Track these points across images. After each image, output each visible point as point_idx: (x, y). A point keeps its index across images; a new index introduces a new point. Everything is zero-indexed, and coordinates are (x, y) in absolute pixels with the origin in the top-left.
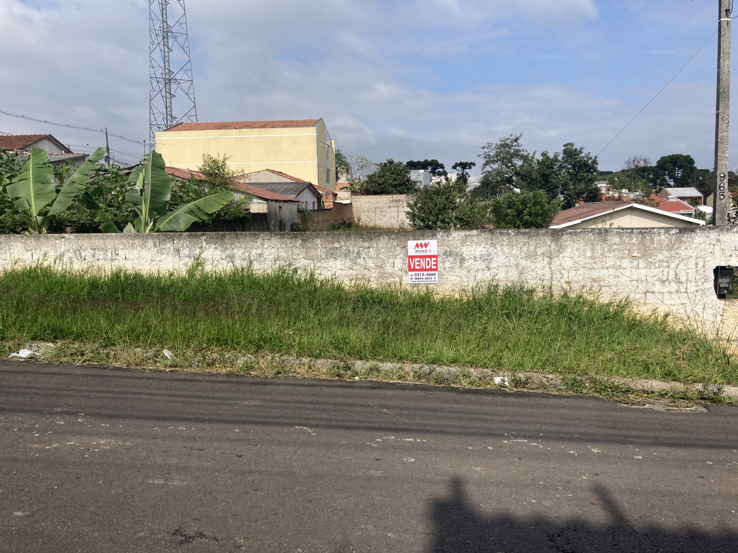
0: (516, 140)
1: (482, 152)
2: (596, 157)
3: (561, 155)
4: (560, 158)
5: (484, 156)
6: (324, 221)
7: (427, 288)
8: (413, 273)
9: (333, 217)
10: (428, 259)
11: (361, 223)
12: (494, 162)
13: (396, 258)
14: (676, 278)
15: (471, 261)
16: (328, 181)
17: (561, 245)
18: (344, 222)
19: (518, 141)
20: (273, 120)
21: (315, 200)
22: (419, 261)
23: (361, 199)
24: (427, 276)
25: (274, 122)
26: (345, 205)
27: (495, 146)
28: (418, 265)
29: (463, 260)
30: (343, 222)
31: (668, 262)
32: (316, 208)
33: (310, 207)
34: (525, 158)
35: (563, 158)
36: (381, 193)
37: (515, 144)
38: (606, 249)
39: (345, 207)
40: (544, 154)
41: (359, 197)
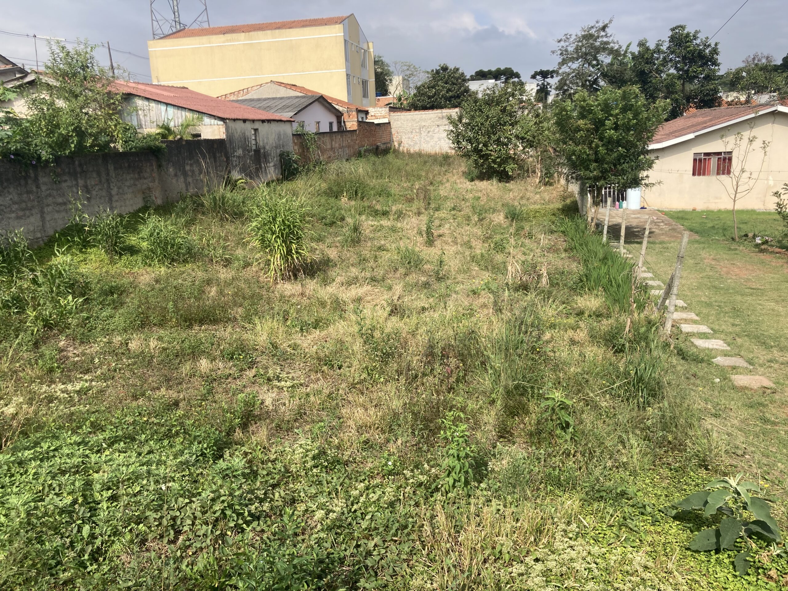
0: (604, 28)
1: (557, 46)
2: (716, 44)
3: (665, 44)
4: (664, 48)
5: (559, 52)
6: (341, 147)
9: (357, 142)
11: (401, 148)
12: (573, 60)
16: (365, 95)
18: (377, 148)
19: (607, 30)
20: (293, 20)
21: (334, 120)
23: (402, 117)
25: (294, 22)
26: (379, 125)
27: (575, 37)
30: (374, 147)
32: (335, 129)
33: (325, 128)
34: (615, 53)
35: (669, 48)
36: (432, 108)
37: (602, 33)
39: (378, 127)
40: (641, 44)
41: (399, 114)
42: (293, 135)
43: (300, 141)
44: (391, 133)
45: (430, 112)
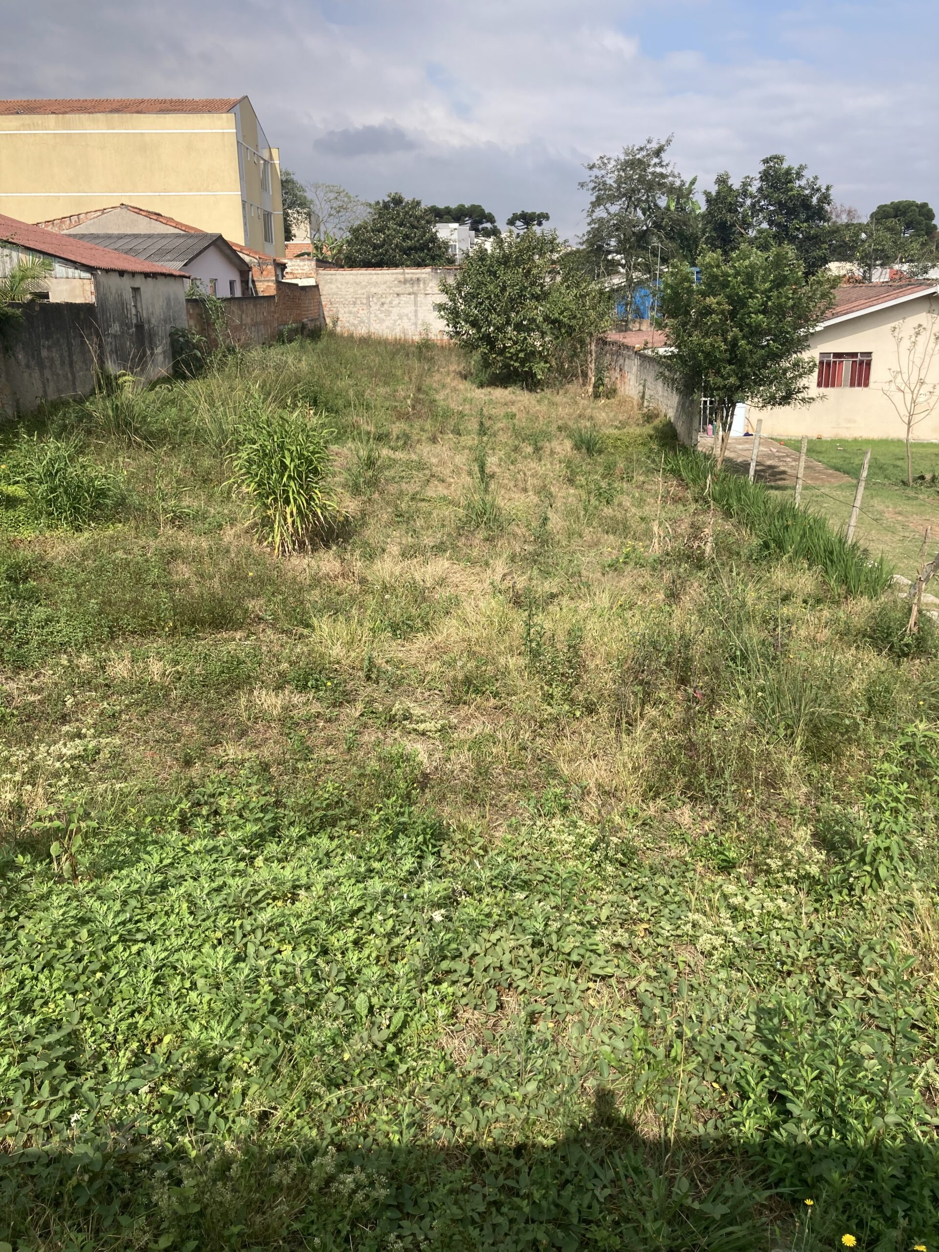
0: (658, 152)
1: (587, 176)
2: (828, 189)
3: (755, 182)
4: (753, 189)
5: (592, 185)
6: (255, 324)
9: (276, 316)
11: (338, 329)
12: (612, 199)
16: (268, 238)
18: (304, 327)
19: (662, 155)
20: (139, 97)
21: (236, 277)
23: (338, 277)
25: (143, 101)
26: (304, 288)
27: (615, 163)
30: (300, 325)
32: (238, 293)
33: (224, 292)
34: (675, 192)
35: (760, 190)
36: (380, 265)
37: (656, 160)
39: (303, 293)
40: (722, 181)
41: (332, 272)
42: (188, 301)
43: (197, 311)
44: (320, 303)
45: (378, 271)
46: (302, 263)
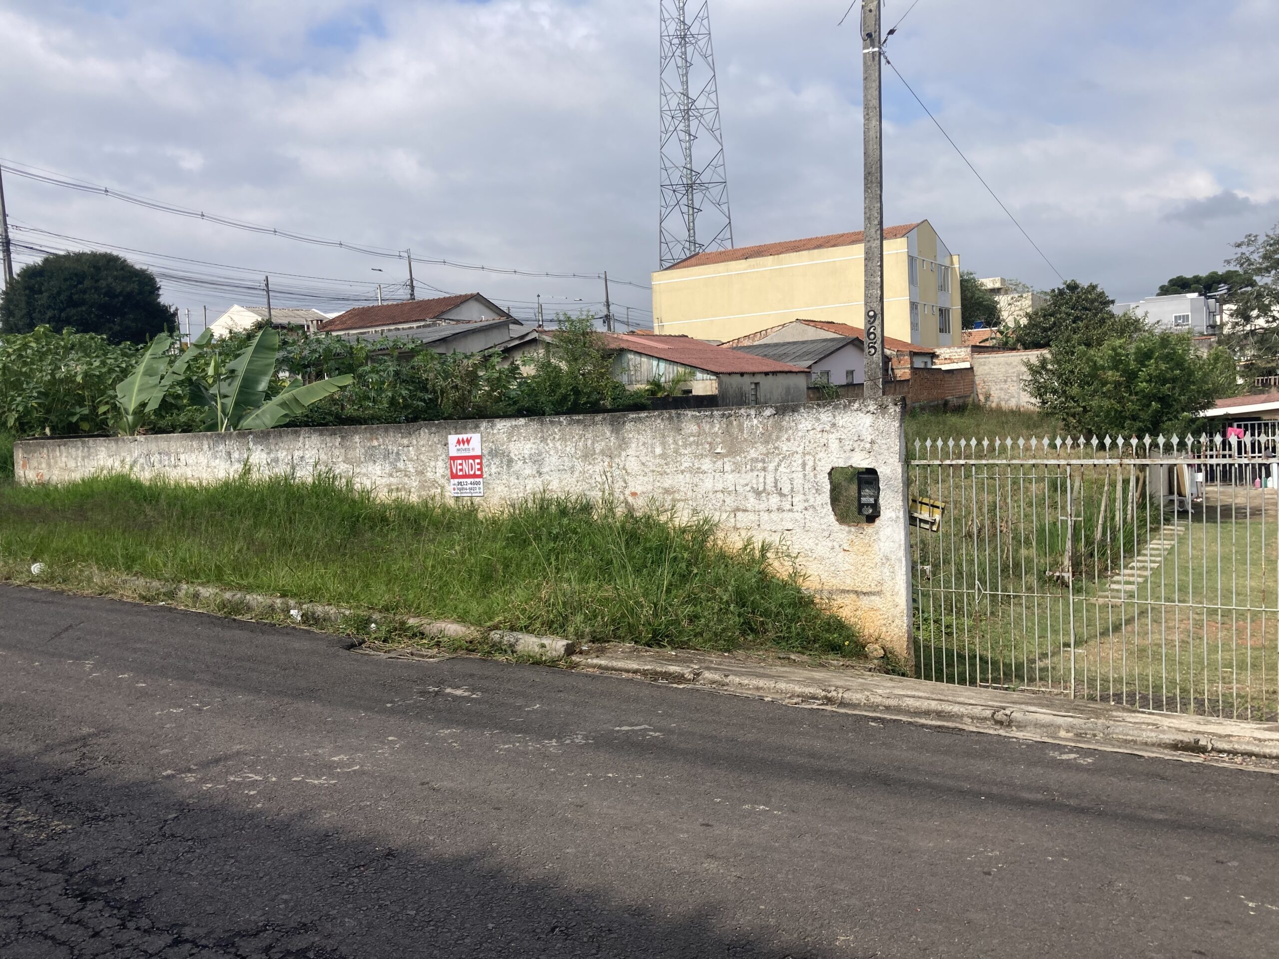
7: (472, 503)
8: (456, 481)
10: (471, 461)
11: (990, 404)
13: (437, 460)
14: (776, 487)
15: (520, 463)
16: (942, 329)
17: (624, 439)
22: (461, 464)
23: (991, 359)
24: (470, 486)
27: (1265, 239)
28: (461, 470)
29: (510, 461)
31: (763, 461)
38: (680, 443)
39: (947, 375)
41: (986, 355)
42: (809, 388)
43: (816, 395)
44: (973, 382)
46: (959, 350)
